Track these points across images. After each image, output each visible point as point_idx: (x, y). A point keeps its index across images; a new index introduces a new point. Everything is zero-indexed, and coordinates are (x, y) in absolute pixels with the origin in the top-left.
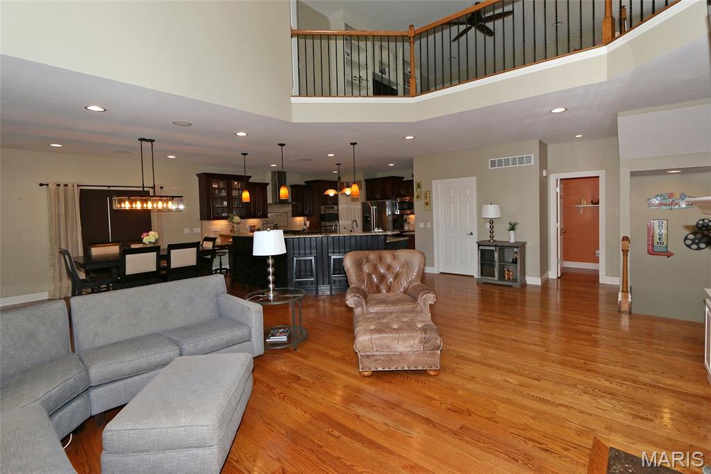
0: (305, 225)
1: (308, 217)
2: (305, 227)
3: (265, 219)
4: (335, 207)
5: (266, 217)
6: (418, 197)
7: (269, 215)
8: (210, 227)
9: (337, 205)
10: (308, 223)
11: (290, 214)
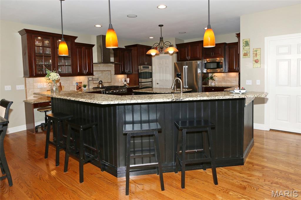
0: (125, 81)
1: (128, 75)
2: (125, 83)
3: (92, 76)
4: (150, 67)
5: (92, 74)
6: (245, 55)
7: (94, 73)
8: (35, 84)
9: (151, 65)
10: (128, 80)
11: (113, 72)
